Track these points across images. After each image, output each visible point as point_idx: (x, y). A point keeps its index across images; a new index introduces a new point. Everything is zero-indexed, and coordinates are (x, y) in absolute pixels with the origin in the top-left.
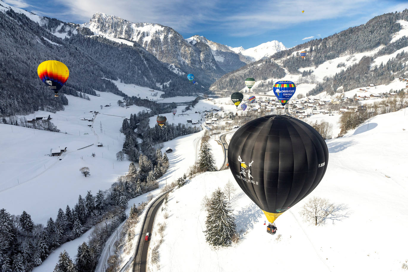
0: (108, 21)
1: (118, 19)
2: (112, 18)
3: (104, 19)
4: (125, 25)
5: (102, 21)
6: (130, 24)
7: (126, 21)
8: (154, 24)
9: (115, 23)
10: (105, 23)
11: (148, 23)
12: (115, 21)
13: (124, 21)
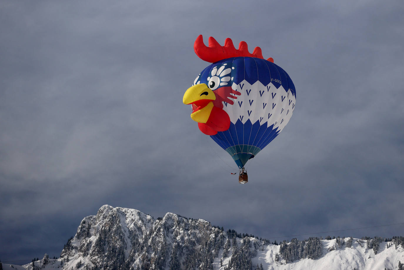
0: (146, 240)
1: (195, 227)
2: (167, 228)
3: (127, 234)
4: (226, 256)
5: (118, 245)
6: (253, 249)
7: (232, 234)
8: (380, 240)
9: (178, 247)
10: (128, 252)
11: (347, 239)
12: (178, 238)
13: (223, 237)
